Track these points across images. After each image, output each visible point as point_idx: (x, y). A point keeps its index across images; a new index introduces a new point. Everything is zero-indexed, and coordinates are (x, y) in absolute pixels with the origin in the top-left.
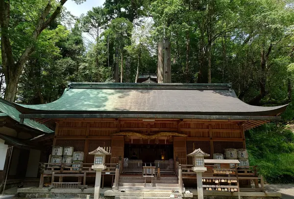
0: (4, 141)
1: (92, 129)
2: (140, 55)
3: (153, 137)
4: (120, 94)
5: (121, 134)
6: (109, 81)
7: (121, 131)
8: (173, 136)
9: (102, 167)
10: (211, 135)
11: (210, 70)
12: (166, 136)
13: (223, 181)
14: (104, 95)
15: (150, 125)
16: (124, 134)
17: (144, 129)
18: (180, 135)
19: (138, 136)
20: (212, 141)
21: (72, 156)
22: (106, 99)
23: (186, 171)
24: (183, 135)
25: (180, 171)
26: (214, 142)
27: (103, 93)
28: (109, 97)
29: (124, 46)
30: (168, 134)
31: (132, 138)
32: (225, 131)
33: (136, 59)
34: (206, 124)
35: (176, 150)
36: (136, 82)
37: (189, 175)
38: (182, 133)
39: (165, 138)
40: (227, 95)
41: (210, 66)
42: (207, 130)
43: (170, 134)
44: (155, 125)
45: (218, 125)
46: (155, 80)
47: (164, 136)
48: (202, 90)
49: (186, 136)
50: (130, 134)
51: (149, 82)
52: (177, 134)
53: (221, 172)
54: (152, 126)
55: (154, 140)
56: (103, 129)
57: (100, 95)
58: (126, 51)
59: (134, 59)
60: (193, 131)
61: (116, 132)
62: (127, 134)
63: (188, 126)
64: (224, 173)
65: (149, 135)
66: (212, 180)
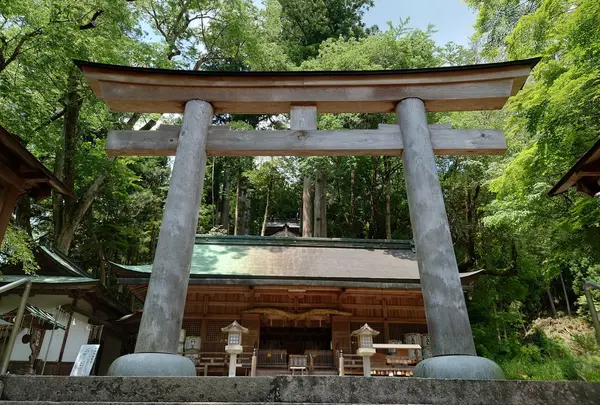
0: (87, 319)
1: (212, 304)
2: (270, 187)
3: (302, 316)
4: (234, 254)
5: (257, 311)
6: (216, 231)
7: (255, 308)
8: (331, 315)
9: (239, 348)
10: (385, 315)
11: (389, 217)
12: (320, 315)
13: (399, 373)
14: (212, 254)
15: (297, 298)
16: (261, 311)
17: (290, 305)
18: (341, 313)
19: (280, 314)
20: (386, 323)
21: (184, 343)
22: (215, 260)
23: (351, 363)
24: (345, 314)
25: (341, 360)
26: (390, 325)
27: (210, 251)
28: (219, 257)
29: (241, 171)
30: (324, 312)
31: (272, 318)
32: (405, 308)
33: (264, 193)
34: (379, 298)
35: (335, 334)
36: (262, 235)
37: (354, 369)
38: (343, 310)
39: (320, 319)
40: (403, 258)
41: (388, 211)
42: (379, 307)
43: (327, 312)
44: (306, 299)
45: (396, 301)
46: (298, 232)
47: (318, 315)
48: (372, 249)
49: (349, 314)
50: (269, 311)
51: (286, 234)
52: (336, 312)
53: (397, 361)
54: (300, 301)
55: (304, 321)
56: (229, 304)
57: (207, 254)
58: (245, 179)
59: (259, 194)
60: (360, 308)
61: (248, 309)
62: (265, 311)
63: (353, 301)
64: (401, 362)
65: (296, 313)
66: (385, 371)
